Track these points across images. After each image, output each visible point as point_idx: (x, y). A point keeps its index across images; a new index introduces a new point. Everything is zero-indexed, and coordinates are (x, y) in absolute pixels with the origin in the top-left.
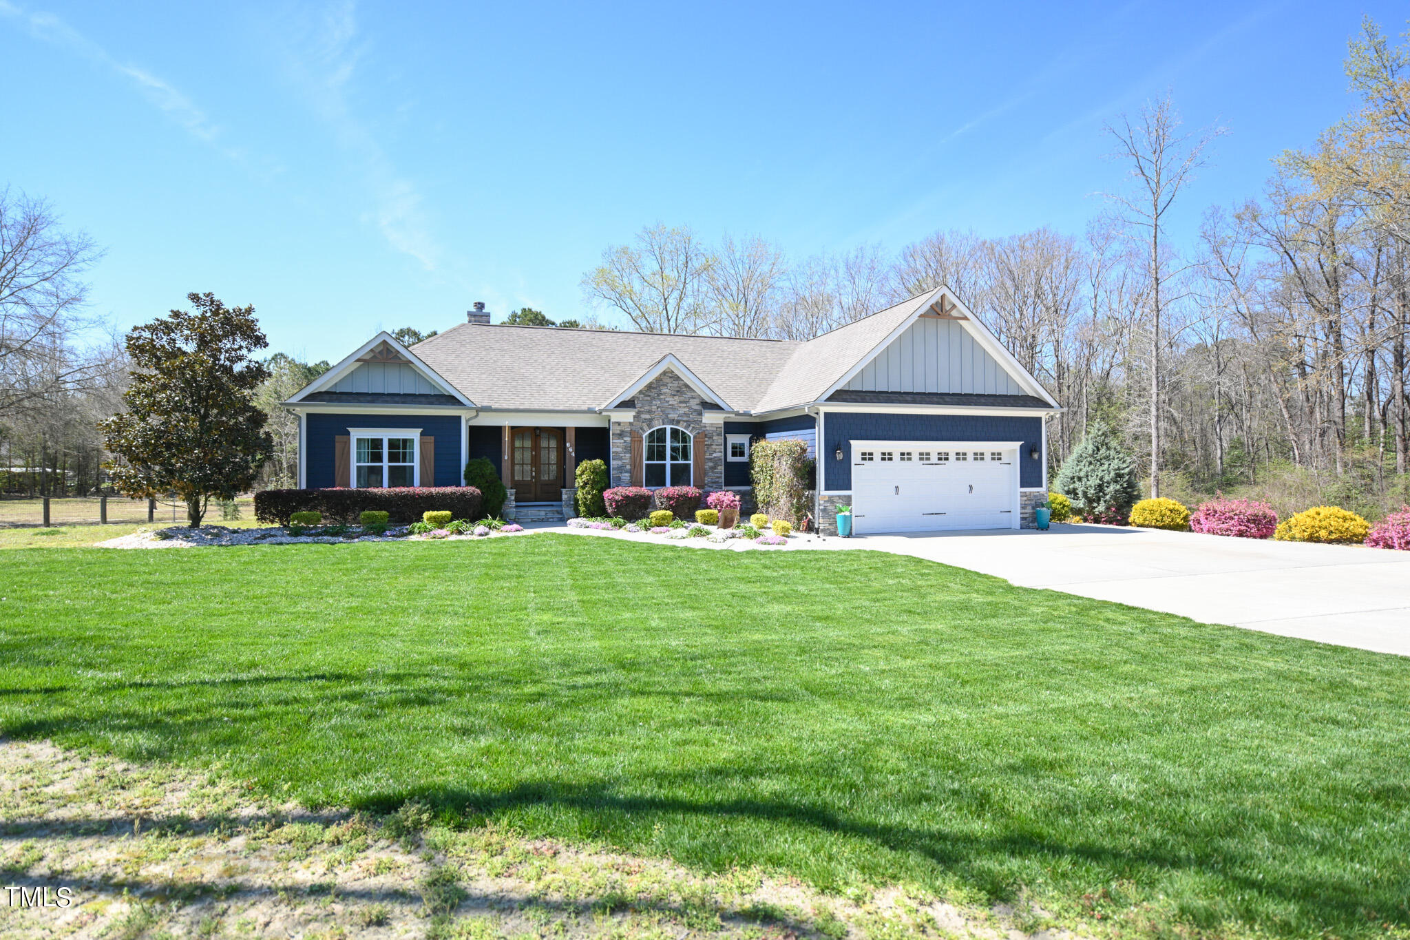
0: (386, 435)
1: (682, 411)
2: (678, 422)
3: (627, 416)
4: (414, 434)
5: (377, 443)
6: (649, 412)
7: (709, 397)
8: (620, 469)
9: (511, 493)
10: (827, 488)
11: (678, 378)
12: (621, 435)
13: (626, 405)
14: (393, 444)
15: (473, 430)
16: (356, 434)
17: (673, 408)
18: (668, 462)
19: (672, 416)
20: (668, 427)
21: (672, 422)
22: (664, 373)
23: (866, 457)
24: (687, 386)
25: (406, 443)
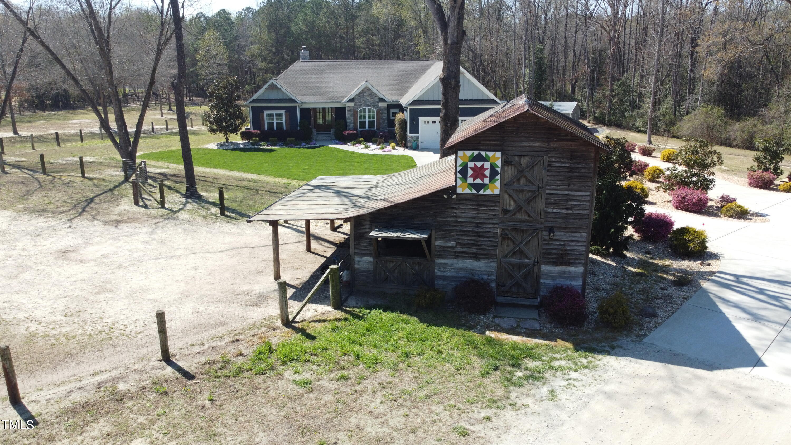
0: (274, 112)
1: (372, 102)
2: (370, 106)
3: (352, 104)
4: (283, 112)
5: (272, 115)
6: (360, 102)
7: (382, 97)
8: (350, 123)
9: (314, 130)
10: (410, 133)
11: (370, 90)
12: (350, 111)
13: (351, 100)
14: (277, 115)
15: (301, 109)
16: (266, 112)
17: (368, 101)
18: (367, 120)
19: (368, 103)
20: (367, 108)
21: (368, 106)
22: (365, 88)
23: (427, 122)
24: (373, 92)
25: (281, 115)
